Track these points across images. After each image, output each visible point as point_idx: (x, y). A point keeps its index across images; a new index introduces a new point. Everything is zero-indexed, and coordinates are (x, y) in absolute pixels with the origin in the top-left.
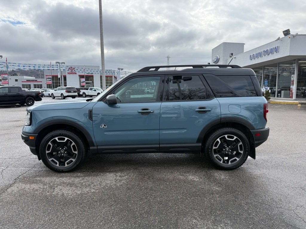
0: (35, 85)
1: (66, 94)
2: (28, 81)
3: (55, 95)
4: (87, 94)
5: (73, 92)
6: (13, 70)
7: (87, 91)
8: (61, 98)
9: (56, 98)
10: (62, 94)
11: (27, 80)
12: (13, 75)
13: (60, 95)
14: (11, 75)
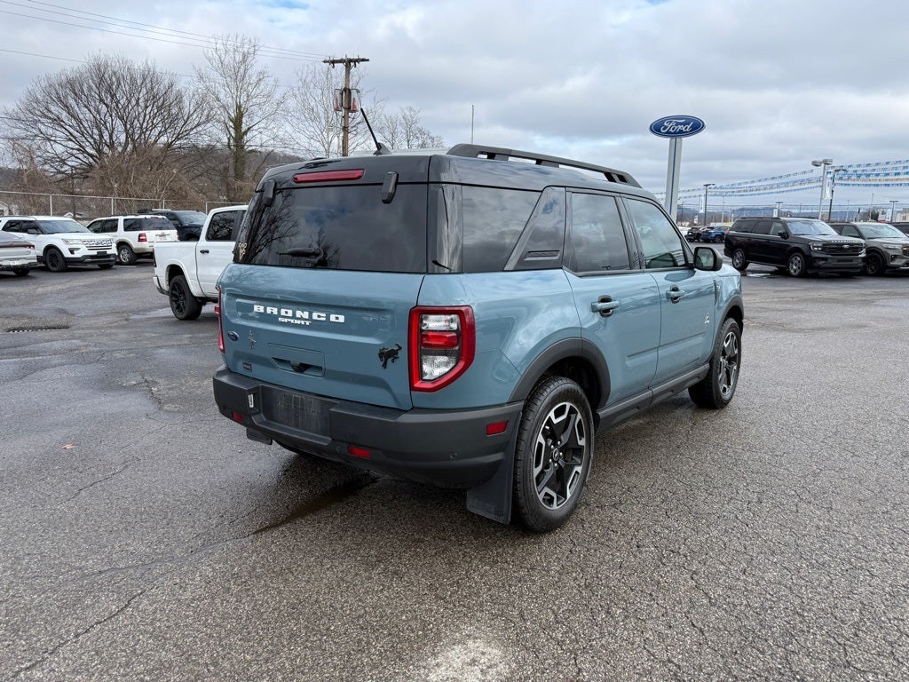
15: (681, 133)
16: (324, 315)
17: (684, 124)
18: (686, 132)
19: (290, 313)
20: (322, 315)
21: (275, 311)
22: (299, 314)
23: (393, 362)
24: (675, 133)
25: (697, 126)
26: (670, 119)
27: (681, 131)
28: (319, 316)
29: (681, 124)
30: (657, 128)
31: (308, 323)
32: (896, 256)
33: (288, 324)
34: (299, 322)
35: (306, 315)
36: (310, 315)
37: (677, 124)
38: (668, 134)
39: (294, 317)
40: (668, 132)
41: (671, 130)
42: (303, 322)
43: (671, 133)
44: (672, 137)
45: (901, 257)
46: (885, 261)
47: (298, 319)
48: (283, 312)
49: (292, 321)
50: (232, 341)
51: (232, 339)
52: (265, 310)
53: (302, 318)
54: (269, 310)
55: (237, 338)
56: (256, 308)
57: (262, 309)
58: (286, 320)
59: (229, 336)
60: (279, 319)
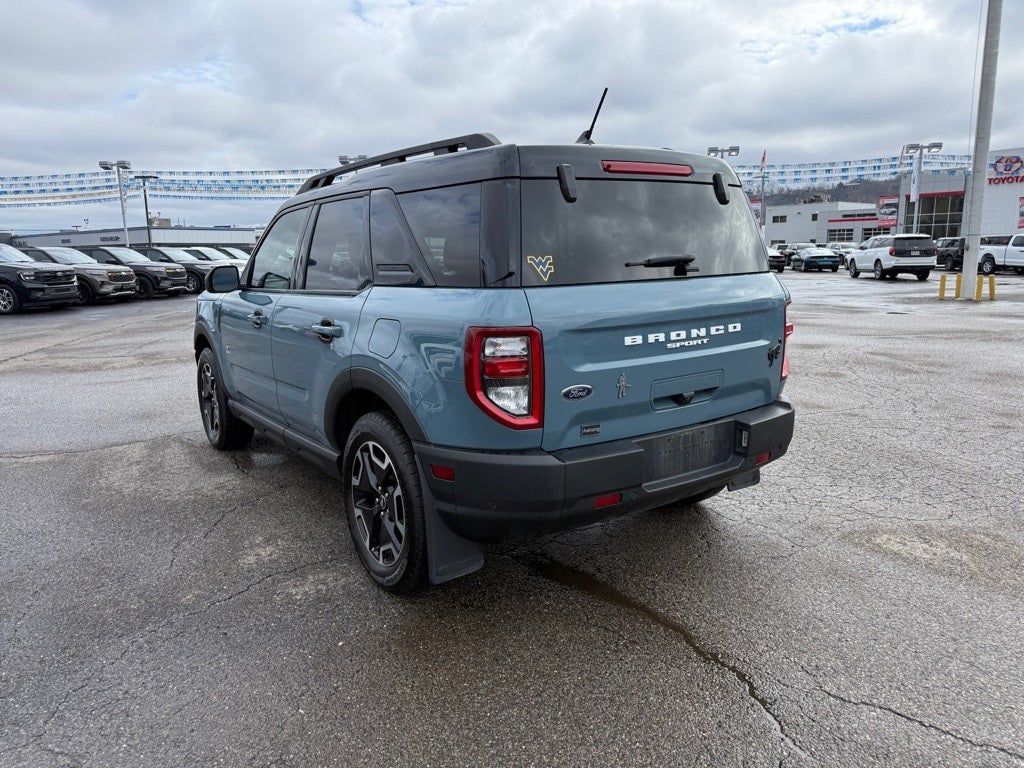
0: (866, 230)
1: (889, 262)
2: (848, 217)
3: (859, 265)
4: (999, 261)
5: (918, 253)
6: (841, 185)
7: (1003, 248)
8: (872, 275)
9: (862, 275)
10: (878, 261)
11: (844, 216)
12: (812, 201)
13: (871, 265)
14: (805, 202)
16: (722, 327)
19: (683, 334)
20: (720, 327)
21: (662, 337)
22: (694, 333)
28: (717, 330)
31: (705, 341)
32: (103, 283)
33: (683, 349)
34: (695, 342)
35: (703, 333)
36: (708, 332)
39: (689, 338)
42: (700, 342)
45: (109, 284)
46: (93, 289)
47: (694, 339)
48: (673, 336)
49: (686, 344)
50: (573, 401)
51: (574, 398)
52: (645, 339)
53: (699, 337)
54: (651, 338)
55: (589, 391)
56: (628, 341)
57: (639, 340)
58: (678, 345)
59: (567, 395)
60: (669, 345)
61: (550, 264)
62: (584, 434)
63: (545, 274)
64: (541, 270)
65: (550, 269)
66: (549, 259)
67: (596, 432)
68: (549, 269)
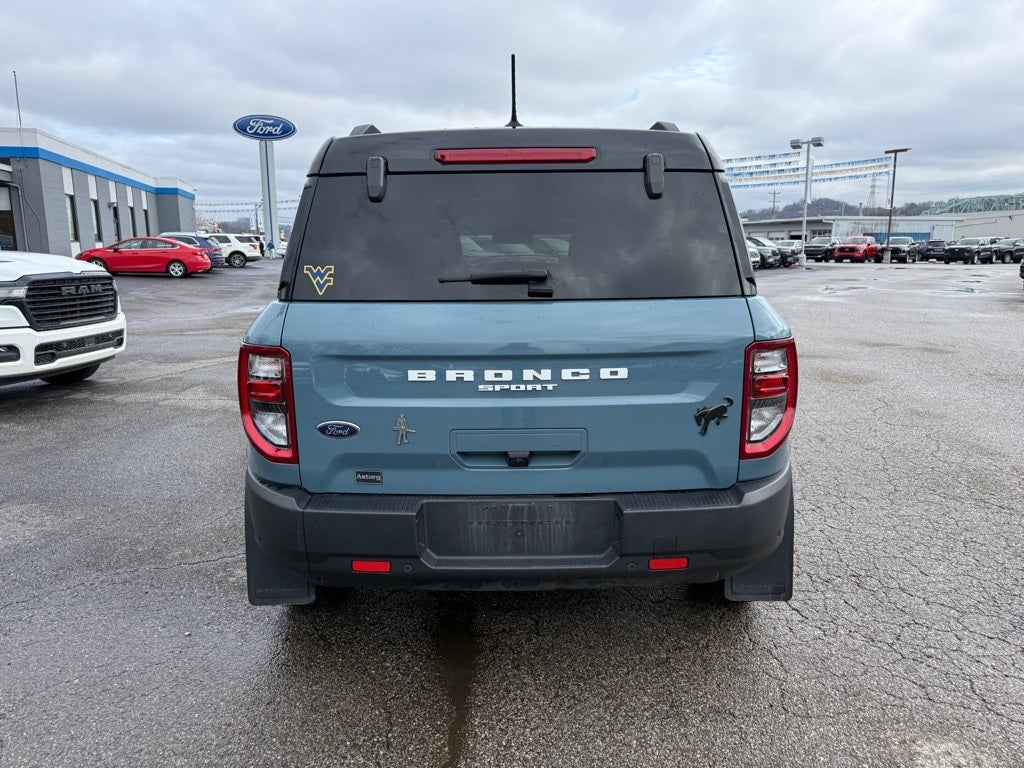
15: (270, 136)
16: (587, 371)
17: (273, 125)
18: (276, 135)
19: (508, 375)
20: (581, 371)
21: (469, 375)
22: (528, 374)
23: (718, 424)
24: (264, 134)
25: (287, 130)
26: (257, 118)
27: (270, 134)
28: (576, 374)
29: (270, 125)
30: (242, 127)
34: (530, 387)
35: (546, 374)
36: (557, 374)
37: (265, 125)
38: (256, 135)
39: (518, 380)
40: (255, 133)
41: (259, 131)
42: (539, 387)
43: (259, 134)
44: (261, 139)
47: (527, 382)
48: (489, 375)
49: (513, 388)
50: (333, 439)
51: (332, 435)
52: (441, 375)
53: (536, 380)
54: (451, 375)
55: (353, 431)
56: (413, 375)
57: (430, 375)
58: (498, 388)
59: (323, 430)
60: (481, 387)
61: (330, 276)
62: (358, 480)
63: (321, 287)
64: (318, 282)
65: (329, 281)
66: (330, 269)
67: (375, 481)
68: (327, 281)
